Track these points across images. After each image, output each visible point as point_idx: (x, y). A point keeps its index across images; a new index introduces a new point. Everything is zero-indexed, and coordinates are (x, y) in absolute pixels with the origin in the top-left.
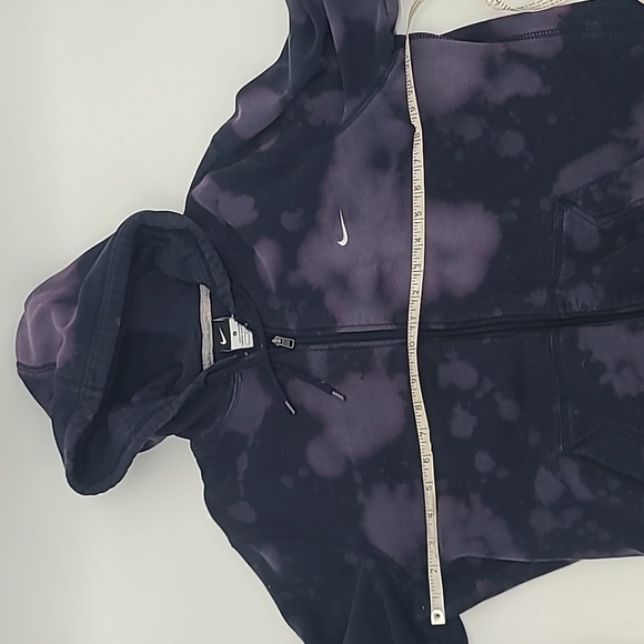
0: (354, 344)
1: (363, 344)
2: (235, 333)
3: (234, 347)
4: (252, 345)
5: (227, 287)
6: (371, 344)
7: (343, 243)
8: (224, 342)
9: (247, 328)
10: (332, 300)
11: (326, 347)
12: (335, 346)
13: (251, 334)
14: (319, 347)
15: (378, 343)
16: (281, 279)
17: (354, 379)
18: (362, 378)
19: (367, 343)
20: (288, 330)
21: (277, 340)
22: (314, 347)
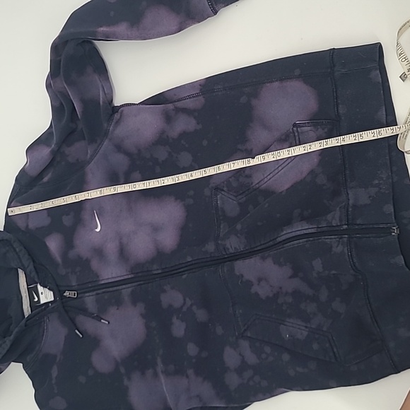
0: (111, 289)
1: (115, 288)
2: (42, 293)
3: (42, 302)
4: (53, 299)
5: (31, 267)
6: (120, 287)
7: (98, 230)
8: (36, 299)
9: (49, 289)
10: (95, 264)
11: (95, 293)
12: (99, 292)
13: (52, 293)
14: (90, 294)
15: (124, 286)
16: (64, 255)
17: (113, 310)
18: (118, 309)
19: (118, 288)
20: (72, 286)
21: (67, 294)
22: (87, 294)
